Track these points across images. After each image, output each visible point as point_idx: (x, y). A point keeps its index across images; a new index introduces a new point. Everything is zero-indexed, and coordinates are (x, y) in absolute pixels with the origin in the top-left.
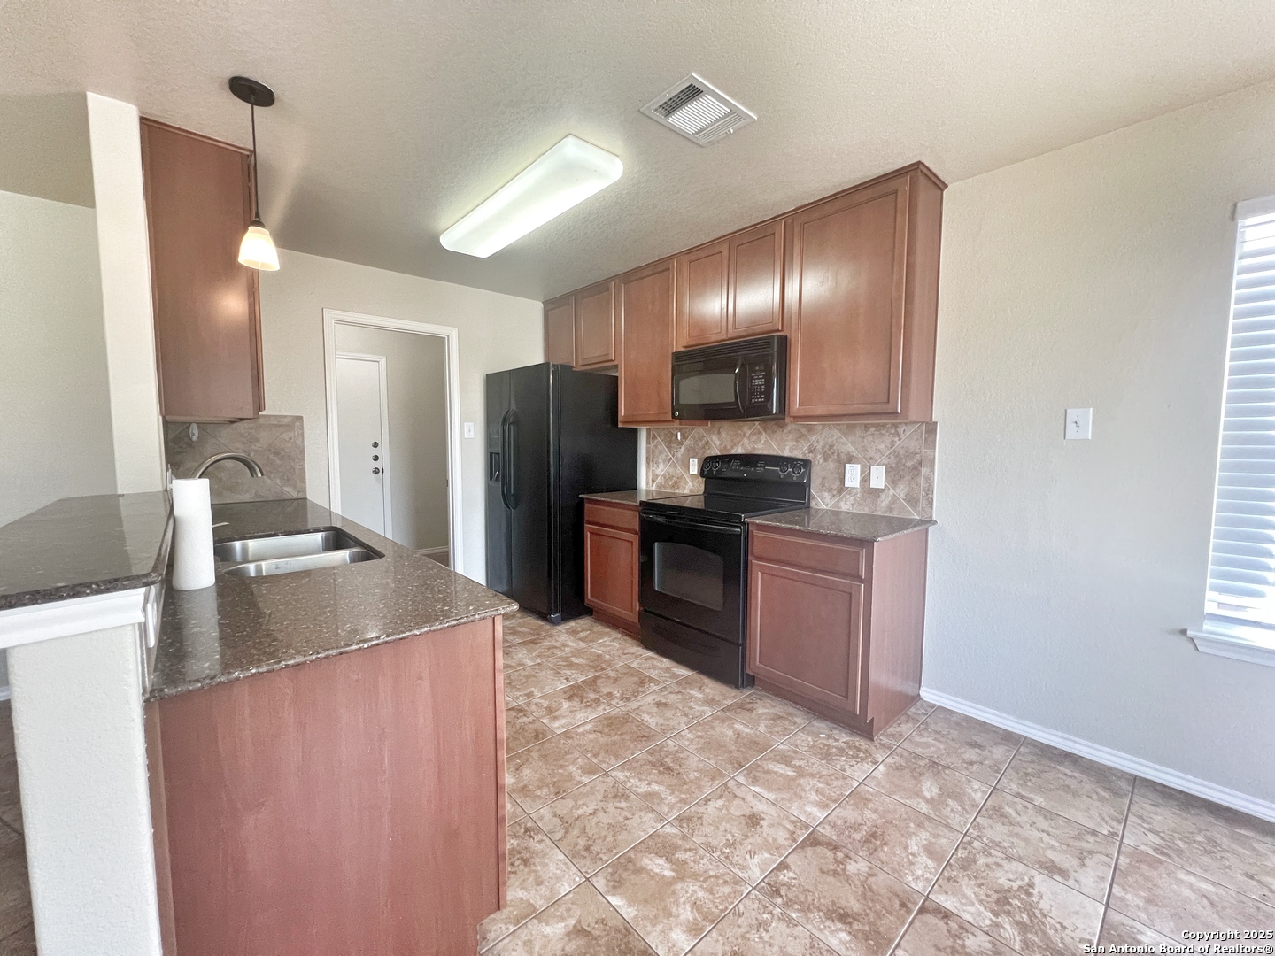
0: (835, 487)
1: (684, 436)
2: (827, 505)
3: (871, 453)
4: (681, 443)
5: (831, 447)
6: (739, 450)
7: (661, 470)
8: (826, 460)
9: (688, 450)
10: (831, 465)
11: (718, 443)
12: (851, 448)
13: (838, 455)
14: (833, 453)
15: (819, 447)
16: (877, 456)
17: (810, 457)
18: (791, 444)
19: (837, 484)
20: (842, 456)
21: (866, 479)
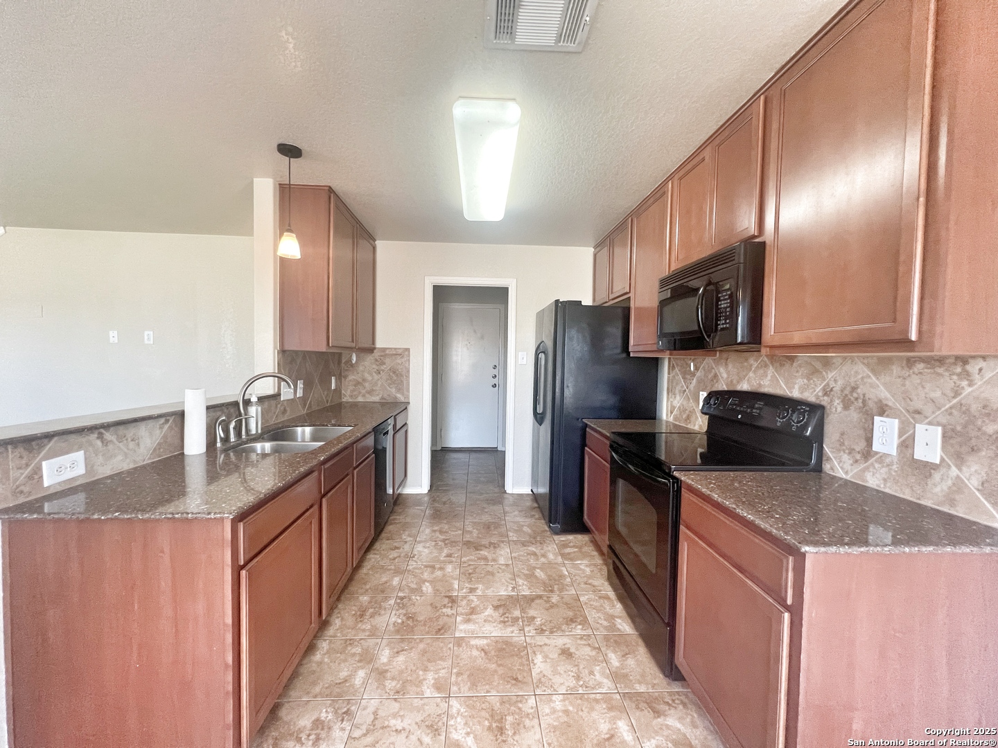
0: (858, 448)
1: (697, 368)
2: (846, 473)
3: (917, 404)
4: (693, 375)
5: (854, 389)
6: (744, 386)
7: (678, 401)
8: (846, 407)
9: (699, 382)
10: (854, 415)
11: (725, 375)
12: (883, 393)
13: (864, 402)
14: (857, 399)
15: (837, 388)
16: (928, 410)
17: (825, 401)
18: (800, 382)
19: (860, 446)
20: (871, 404)
21: (907, 444)
